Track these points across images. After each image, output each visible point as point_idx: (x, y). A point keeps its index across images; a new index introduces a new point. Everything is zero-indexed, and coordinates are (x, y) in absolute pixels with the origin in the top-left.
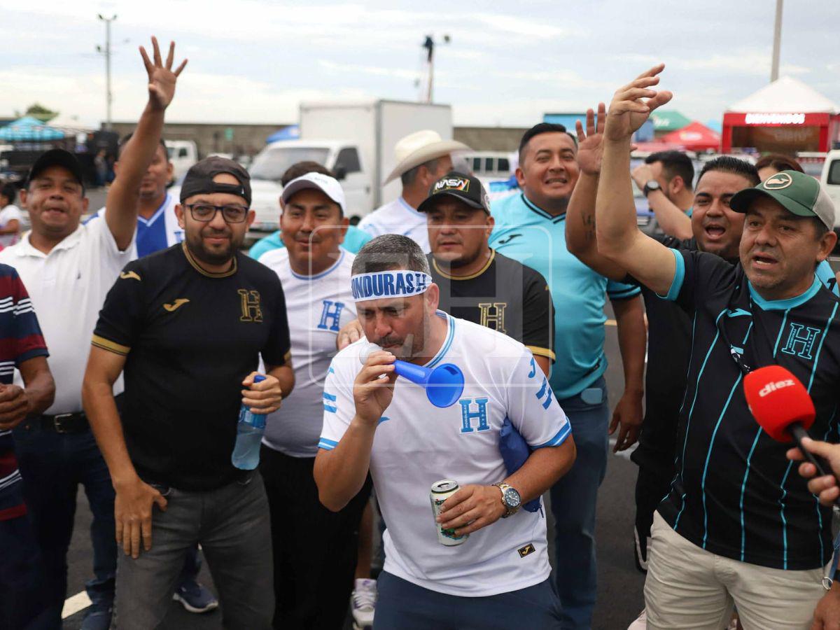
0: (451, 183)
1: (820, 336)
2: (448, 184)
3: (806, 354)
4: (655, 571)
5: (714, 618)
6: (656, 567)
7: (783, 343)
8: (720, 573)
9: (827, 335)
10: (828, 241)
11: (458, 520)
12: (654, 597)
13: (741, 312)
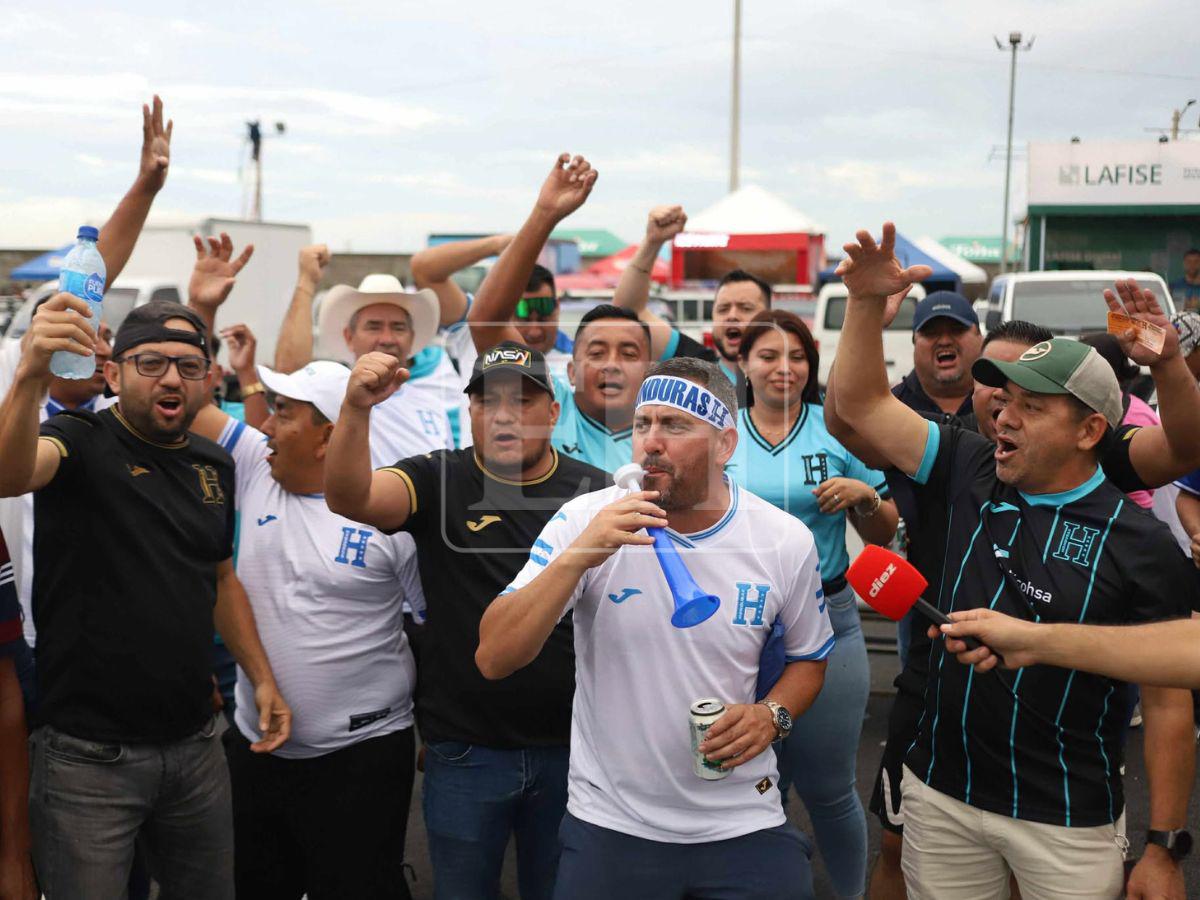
0: (507, 355)
1: (1098, 539)
2: (503, 357)
3: (1082, 559)
4: (911, 838)
5: (988, 891)
6: (913, 833)
7: (1054, 547)
8: (992, 836)
9: (1108, 537)
10: (1096, 425)
11: (727, 749)
12: (914, 872)
13: (1006, 507)
